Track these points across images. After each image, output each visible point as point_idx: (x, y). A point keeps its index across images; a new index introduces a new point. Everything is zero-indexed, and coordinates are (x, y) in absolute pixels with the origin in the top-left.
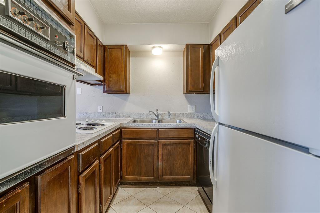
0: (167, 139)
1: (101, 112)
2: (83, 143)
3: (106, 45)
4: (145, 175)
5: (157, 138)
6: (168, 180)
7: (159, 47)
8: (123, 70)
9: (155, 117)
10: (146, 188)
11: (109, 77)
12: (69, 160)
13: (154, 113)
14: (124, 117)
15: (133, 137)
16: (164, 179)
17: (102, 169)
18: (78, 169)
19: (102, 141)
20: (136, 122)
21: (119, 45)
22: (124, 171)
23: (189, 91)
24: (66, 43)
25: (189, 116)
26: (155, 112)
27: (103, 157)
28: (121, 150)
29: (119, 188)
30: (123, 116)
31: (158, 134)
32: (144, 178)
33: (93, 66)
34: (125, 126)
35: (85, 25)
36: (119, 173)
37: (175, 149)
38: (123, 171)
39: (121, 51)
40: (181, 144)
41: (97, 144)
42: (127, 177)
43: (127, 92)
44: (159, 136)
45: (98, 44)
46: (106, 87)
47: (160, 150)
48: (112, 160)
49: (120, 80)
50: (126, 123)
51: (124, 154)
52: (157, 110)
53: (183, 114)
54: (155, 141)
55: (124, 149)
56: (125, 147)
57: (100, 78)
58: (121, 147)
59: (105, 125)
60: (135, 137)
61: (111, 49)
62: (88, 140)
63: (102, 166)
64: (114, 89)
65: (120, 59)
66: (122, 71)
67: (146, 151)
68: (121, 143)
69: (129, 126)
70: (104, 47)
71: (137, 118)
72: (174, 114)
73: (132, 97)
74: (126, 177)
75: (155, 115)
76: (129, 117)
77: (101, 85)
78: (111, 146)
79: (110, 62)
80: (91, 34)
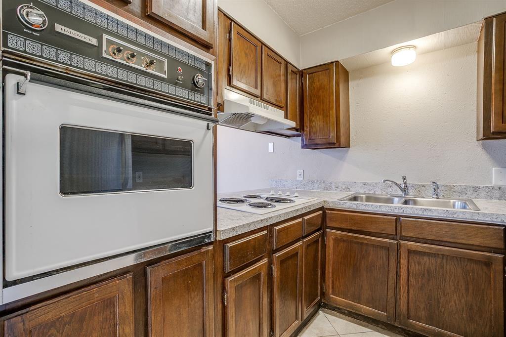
0: (421, 240)
1: (302, 179)
2: (233, 229)
3: (305, 69)
4: (368, 304)
5: (396, 234)
6: (424, 331)
7: (409, 47)
8: (333, 107)
9: (400, 193)
10: (370, 330)
11: (311, 121)
12: (202, 252)
13: (396, 184)
14: (339, 190)
15: (346, 227)
16: (413, 326)
17: (276, 274)
18: (224, 268)
19: (277, 228)
20: (357, 201)
21: (325, 64)
22: (329, 286)
23: (493, 133)
24: (197, 77)
25: (498, 193)
26: (400, 182)
27: (277, 255)
28: (324, 246)
29: (320, 312)
30: (337, 187)
31: (399, 228)
32: (366, 309)
33: (280, 107)
34: (332, 206)
35: (263, 46)
36: (319, 287)
37: (442, 268)
38: (327, 284)
39: (329, 73)
40: (460, 259)
41: (265, 232)
42: (334, 296)
43: (340, 144)
44: (401, 232)
45: (289, 71)
46: (306, 139)
47: (404, 262)
48: (302, 263)
49: (329, 125)
50: (335, 200)
51: (329, 256)
52: (404, 179)
53: (476, 189)
54: (392, 241)
55: (329, 247)
56: (330, 243)
57: (290, 124)
58: (323, 241)
59: (295, 202)
60: (348, 228)
61: (312, 73)
62: (244, 225)
63: (276, 270)
64: (318, 141)
65: (328, 87)
66: (330, 108)
67: (371, 257)
68: (324, 235)
69: (339, 207)
70: (302, 74)
71: (363, 192)
72: (451, 188)
73: (353, 152)
74: (332, 296)
75: (400, 188)
76: (347, 189)
77: (298, 136)
78: (299, 238)
79: (311, 97)
80: (275, 57)
